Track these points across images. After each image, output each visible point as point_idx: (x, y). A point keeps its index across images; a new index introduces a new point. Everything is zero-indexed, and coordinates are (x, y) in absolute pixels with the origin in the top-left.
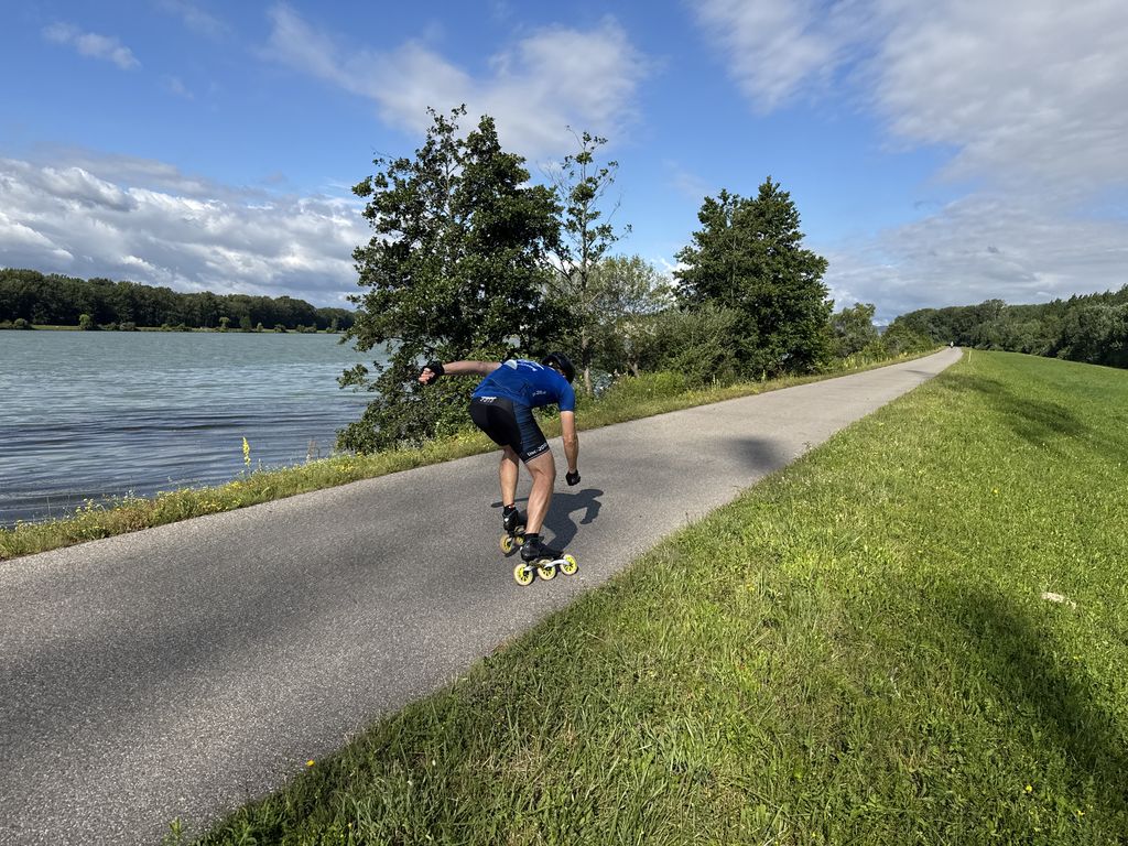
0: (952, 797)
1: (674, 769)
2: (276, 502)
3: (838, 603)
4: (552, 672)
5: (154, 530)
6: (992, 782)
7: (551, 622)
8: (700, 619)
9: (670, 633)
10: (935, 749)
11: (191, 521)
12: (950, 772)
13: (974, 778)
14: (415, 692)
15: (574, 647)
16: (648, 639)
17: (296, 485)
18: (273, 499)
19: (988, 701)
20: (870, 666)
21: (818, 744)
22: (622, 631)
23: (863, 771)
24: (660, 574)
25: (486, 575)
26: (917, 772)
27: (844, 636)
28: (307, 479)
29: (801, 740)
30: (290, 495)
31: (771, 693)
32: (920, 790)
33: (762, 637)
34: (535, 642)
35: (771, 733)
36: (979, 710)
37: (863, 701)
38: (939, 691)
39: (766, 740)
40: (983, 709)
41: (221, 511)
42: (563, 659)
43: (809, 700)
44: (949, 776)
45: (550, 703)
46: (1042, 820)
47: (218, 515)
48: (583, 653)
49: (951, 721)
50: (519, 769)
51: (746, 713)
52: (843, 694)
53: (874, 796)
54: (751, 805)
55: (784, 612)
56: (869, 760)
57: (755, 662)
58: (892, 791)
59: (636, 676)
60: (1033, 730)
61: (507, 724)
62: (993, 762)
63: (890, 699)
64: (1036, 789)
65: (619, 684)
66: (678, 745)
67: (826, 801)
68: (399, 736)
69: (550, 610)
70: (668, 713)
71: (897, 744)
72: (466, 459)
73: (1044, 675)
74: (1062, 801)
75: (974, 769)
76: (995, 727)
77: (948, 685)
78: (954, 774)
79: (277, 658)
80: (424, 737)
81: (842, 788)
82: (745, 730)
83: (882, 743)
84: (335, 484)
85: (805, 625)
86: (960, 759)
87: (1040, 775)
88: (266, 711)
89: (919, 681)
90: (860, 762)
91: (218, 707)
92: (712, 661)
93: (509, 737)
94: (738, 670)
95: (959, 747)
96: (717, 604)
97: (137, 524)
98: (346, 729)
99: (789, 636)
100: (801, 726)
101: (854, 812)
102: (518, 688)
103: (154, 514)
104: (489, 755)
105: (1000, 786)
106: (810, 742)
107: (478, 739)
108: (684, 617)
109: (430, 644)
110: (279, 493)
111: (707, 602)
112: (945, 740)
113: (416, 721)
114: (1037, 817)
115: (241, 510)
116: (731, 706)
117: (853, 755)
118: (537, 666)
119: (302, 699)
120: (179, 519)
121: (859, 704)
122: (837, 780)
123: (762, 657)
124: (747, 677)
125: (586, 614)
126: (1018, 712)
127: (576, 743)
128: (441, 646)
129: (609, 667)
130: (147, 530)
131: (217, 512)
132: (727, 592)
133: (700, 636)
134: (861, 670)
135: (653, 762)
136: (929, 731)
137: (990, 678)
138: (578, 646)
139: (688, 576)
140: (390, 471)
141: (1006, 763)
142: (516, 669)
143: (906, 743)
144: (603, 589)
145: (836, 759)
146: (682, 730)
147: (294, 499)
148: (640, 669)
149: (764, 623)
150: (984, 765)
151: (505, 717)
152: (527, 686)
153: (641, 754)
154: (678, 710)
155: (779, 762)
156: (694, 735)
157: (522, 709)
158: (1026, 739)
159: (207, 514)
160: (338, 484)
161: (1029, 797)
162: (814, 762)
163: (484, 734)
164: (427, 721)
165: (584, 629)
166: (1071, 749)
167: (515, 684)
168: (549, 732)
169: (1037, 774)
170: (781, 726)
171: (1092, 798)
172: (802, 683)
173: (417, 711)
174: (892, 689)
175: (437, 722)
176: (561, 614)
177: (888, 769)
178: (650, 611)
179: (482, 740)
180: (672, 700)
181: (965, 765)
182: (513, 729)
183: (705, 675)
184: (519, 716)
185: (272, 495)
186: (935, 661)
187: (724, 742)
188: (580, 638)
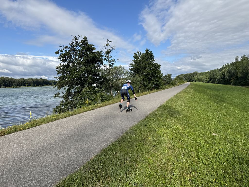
0: (198, 184)
1: (134, 185)
2: (37, 127)
3: (169, 140)
4: (104, 163)
5: (6, 136)
6: (206, 179)
7: (104, 151)
8: (139, 147)
9: (132, 151)
10: (193, 173)
11: (16, 133)
12: (197, 178)
13: (203, 178)
14: (71, 172)
16: (127, 153)
17: (42, 122)
19: (204, 160)
21: (167, 175)
22: (121, 152)
23: (178, 180)
24: (129, 137)
25: (88, 141)
26: (190, 179)
27: (171, 148)
28: (45, 120)
29: (163, 174)
30: (41, 125)
31: (156, 163)
32: (191, 183)
33: (153, 150)
34: (100, 156)
35: (156, 173)
36: (202, 162)
37: (176, 163)
38: (193, 159)
39: (156, 175)
40: (203, 162)
41: (23, 130)
42: (107, 160)
43: (165, 164)
44: (197, 179)
45: (104, 171)
48: (112, 158)
49: (196, 165)
51: (150, 169)
52: (172, 161)
53: (181, 186)
55: (157, 143)
56: (179, 177)
57: (152, 156)
58: (185, 184)
59: (124, 162)
60: (214, 166)
61: (94, 178)
62: (206, 174)
63: (182, 161)
64: (216, 180)
65: (121, 165)
66: (135, 179)
68: (66, 184)
69: (104, 148)
70: (133, 171)
71: (185, 172)
72: (84, 113)
73: (215, 152)
74: (222, 182)
75: (202, 176)
76: (206, 166)
77: (195, 157)
79: (36, 166)
80: (73, 183)
81: (174, 185)
82: (151, 173)
83: (182, 173)
84: (52, 121)
85: (162, 145)
86: (199, 174)
88: (33, 180)
89: (189, 157)
90: (177, 177)
92: (142, 157)
93: (94, 181)
94: (148, 158)
95: (199, 172)
96: (143, 143)
97: (1, 135)
98: (53, 183)
99: (159, 149)
100: (164, 171)
102: (96, 168)
103: (6, 132)
104: (89, 186)
105: (209, 180)
106: (166, 174)
107: (86, 182)
108: (135, 147)
109: (75, 159)
110: (38, 124)
111: (140, 142)
112: (195, 170)
113: (71, 179)
114: (217, 186)
115: (28, 129)
116: (147, 167)
117: (175, 176)
119: (42, 176)
120: (13, 133)
122: (172, 183)
124: (150, 160)
125: (112, 148)
126: (210, 162)
127: (110, 181)
128: (77, 159)
129: (118, 161)
130: (4, 136)
132: (145, 140)
133: (139, 151)
134: (176, 155)
135: (129, 184)
136: (192, 168)
137: (204, 154)
138: (111, 156)
139: (135, 137)
140: (65, 117)
141: (209, 174)
142: (96, 164)
143: (187, 172)
144: (116, 141)
145: (172, 177)
146: (136, 175)
147: (42, 126)
148: (126, 160)
149: (153, 146)
150: (204, 175)
151: (93, 176)
152: (98, 167)
153: (126, 182)
154: (135, 170)
155: (159, 179)
156: (139, 176)
157: (97, 174)
158: (213, 168)
159: (20, 131)
160: (53, 121)
161: (215, 182)
162: (167, 179)
163: (88, 181)
164: (74, 179)
165: (112, 152)
166: (223, 169)
167: (95, 167)
168: (104, 179)
169: (216, 176)
170: (159, 171)
171: (228, 180)
172: (163, 160)
173: (71, 177)
174: (183, 159)
175: (76, 179)
176: (106, 149)
177: (184, 179)
178: (127, 146)
179: (87, 183)
180: (133, 167)
181: (200, 176)
182: (95, 179)
183: (141, 160)
184: (96, 175)
185: (36, 125)
186: (191, 151)
187: (146, 177)
188: (111, 154)
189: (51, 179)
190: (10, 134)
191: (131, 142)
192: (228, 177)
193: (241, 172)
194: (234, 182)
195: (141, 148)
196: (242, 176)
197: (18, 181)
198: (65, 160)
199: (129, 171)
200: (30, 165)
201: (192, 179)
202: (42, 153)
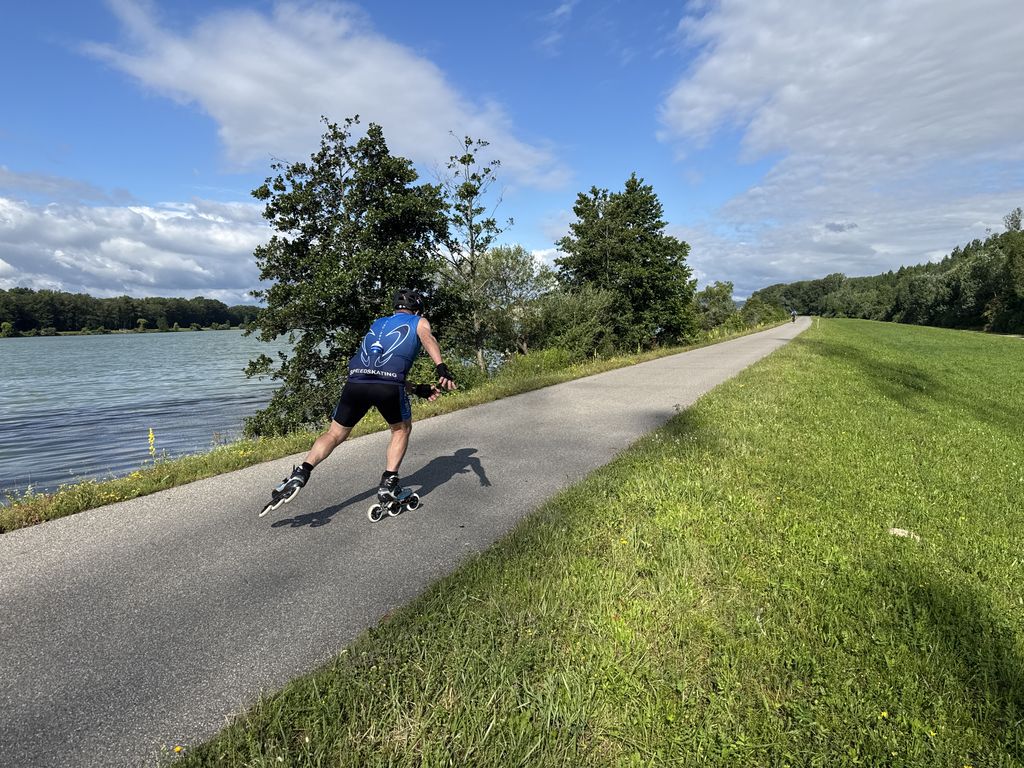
0: (817, 727)
1: (551, 724)
2: (175, 489)
3: (706, 550)
4: (435, 638)
5: (51, 524)
6: (852, 710)
7: (436, 590)
8: (579, 575)
9: (550, 591)
10: (799, 683)
11: (89, 512)
12: (814, 704)
13: (836, 707)
14: (301, 668)
15: (458, 612)
16: (531, 598)
17: (196, 472)
18: (173, 486)
19: (845, 634)
20: (737, 609)
21: (690, 687)
22: (505, 592)
23: (733, 710)
24: (542, 534)
25: (377, 547)
26: (783, 707)
27: (712, 581)
28: (206, 465)
29: (673, 685)
30: (190, 482)
31: (645, 641)
32: (786, 726)
33: (636, 587)
34: (420, 609)
35: (645, 679)
36: (837, 643)
37: (731, 642)
38: (801, 627)
39: (640, 687)
40: (841, 641)
41: (120, 500)
42: (447, 625)
43: (681, 646)
44: (813, 708)
45: (433, 668)
46: (899, 742)
47: (117, 504)
48: (467, 617)
49: (813, 654)
50: (400, 736)
51: (621, 663)
52: (713, 636)
53: (743, 734)
54: (627, 754)
55: (656, 563)
56: (737, 699)
57: (630, 612)
58: (760, 726)
59: (516, 635)
60: (886, 658)
61: (388, 693)
62: (853, 690)
63: (756, 638)
64: (892, 714)
65: (501, 644)
66: (555, 700)
67: (698, 742)
68: (279, 713)
69: (436, 576)
70: (548, 670)
71: (764, 680)
73: (894, 605)
74: (917, 724)
75: (836, 699)
76: (853, 657)
77: (809, 621)
78: (818, 706)
79: (163, 643)
80: (305, 712)
81: (714, 729)
82: (620, 679)
83: (750, 682)
84: (235, 468)
85: (676, 573)
86: (822, 690)
87: (896, 700)
88: (148, 698)
89: (783, 620)
90: (730, 701)
91: (99, 698)
92: (590, 615)
93: (390, 706)
94: (613, 621)
95: (820, 680)
96: (595, 559)
97: (32, 519)
98: (229, 710)
99: (661, 584)
100: (675, 671)
101: (725, 752)
102: (402, 657)
103: (50, 509)
104: (370, 726)
105: (860, 713)
106: (682, 685)
107: (359, 710)
108: (564, 574)
109: (317, 619)
110: (178, 480)
111: (586, 558)
112: (807, 674)
113: (297, 696)
114: (895, 741)
115: (140, 499)
116: (608, 657)
117: (723, 695)
118: (421, 632)
119: (186, 683)
120: (77, 511)
121: (727, 645)
122: (707, 722)
123: (637, 607)
124: (622, 628)
125: (471, 579)
126: (873, 642)
127: (456, 707)
129: (491, 627)
130: (44, 524)
131: (115, 501)
132: (605, 547)
133: (577, 593)
134: (730, 613)
135: (531, 719)
136: (793, 666)
137: (847, 611)
138: (461, 610)
139: (567, 535)
140: (289, 453)
141: (865, 691)
142: (400, 638)
143: (773, 679)
144: (489, 552)
145: (708, 700)
146: (559, 685)
147: (193, 485)
148: (521, 628)
149: (639, 574)
150: (844, 694)
151: (387, 686)
152: (411, 653)
153: (520, 712)
154: (557, 665)
155: (653, 708)
156: (571, 689)
157: (405, 677)
158: (881, 666)
159: (106, 504)
160: (237, 469)
161: (887, 721)
162: (687, 706)
163: (365, 705)
164: (309, 696)
165: (468, 593)
166: (922, 673)
167: (398, 652)
168: (431, 697)
169: (893, 699)
170: (655, 673)
171: (943, 718)
172: (673, 629)
173: (300, 686)
174: (758, 628)
175: (319, 696)
176: (447, 580)
177: (757, 706)
178: (532, 570)
179: (363, 711)
180: (551, 656)
181: (827, 695)
182: (395, 697)
183: (583, 629)
184: (401, 684)
185: (172, 482)
186: (795, 598)
187: (600, 693)
188: (464, 602)
189: (219, 695)
190: (67, 515)
191: (547, 556)
192: (941, 702)
193: (1001, 685)
194: (969, 725)
195: (586, 580)
196: (1004, 704)
197: (90, 698)
198: (278, 623)
199: (532, 669)
200: (141, 640)
201: (792, 710)
202: (191, 594)
